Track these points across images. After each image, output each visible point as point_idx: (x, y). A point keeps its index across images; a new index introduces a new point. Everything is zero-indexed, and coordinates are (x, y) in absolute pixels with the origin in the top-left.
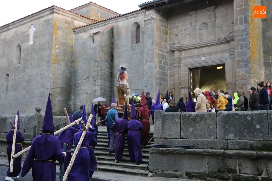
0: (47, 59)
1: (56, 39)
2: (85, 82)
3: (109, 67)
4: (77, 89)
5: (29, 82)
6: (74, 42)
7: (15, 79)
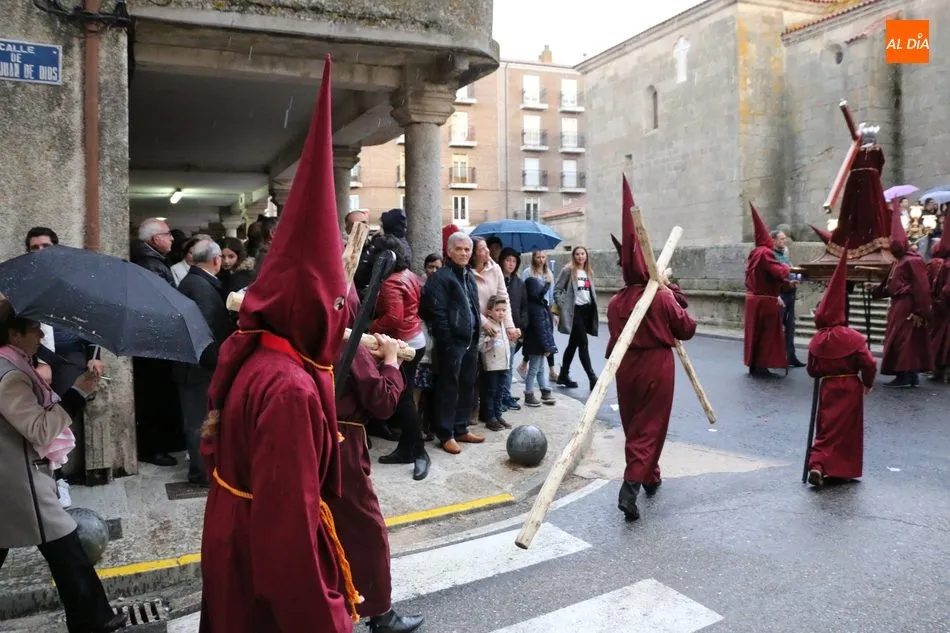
0: (726, 113)
1: (745, 63)
2: (820, 161)
3: (889, 120)
4: (802, 178)
5: (683, 170)
6: (785, 66)
7: (649, 164)
